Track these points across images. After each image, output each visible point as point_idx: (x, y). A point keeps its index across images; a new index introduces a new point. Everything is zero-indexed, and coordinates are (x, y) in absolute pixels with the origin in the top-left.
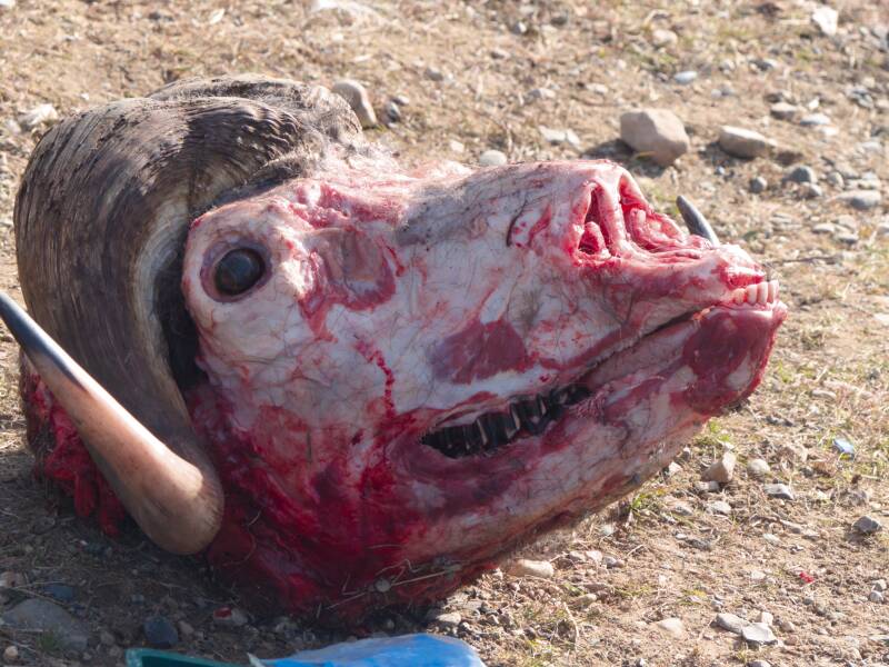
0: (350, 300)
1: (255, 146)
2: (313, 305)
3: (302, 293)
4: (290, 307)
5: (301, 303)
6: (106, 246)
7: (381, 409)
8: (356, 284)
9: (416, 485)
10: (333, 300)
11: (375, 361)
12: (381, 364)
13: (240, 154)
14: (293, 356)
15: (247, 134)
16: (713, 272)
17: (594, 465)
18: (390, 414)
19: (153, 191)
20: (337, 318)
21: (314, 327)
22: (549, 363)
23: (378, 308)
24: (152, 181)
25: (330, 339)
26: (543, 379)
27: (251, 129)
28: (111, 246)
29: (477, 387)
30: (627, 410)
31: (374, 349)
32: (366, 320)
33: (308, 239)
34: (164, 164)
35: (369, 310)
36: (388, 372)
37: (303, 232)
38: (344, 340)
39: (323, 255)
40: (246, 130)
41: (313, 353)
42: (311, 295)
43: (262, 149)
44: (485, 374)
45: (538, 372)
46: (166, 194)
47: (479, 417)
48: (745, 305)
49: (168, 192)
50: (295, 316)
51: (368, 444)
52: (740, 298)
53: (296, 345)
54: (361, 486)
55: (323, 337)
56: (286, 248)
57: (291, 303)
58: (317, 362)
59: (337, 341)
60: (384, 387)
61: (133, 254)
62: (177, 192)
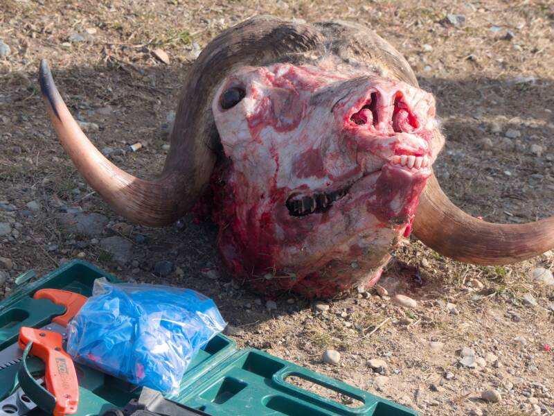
0: (277, 126)
1: (290, 46)
2: (255, 122)
3: (249, 114)
4: (243, 120)
5: (247, 119)
6: (201, 76)
7: (272, 184)
8: (285, 119)
9: (277, 226)
10: (269, 124)
11: (275, 158)
12: (277, 160)
13: (281, 48)
14: (243, 147)
15: (289, 40)
16: (391, 144)
17: (336, 235)
18: (275, 186)
19: (234, 55)
20: (267, 133)
21: (253, 134)
22: (330, 177)
23: (288, 133)
24: (236, 51)
25: (260, 142)
26: (328, 185)
27: (292, 37)
28: (203, 77)
29: (303, 181)
30: (351, 209)
31: (276, 152)
32: (279, 137)
33: (267, 91)
34: (247, 44)
35: (284, 133)
36: (278, 165)
37: (266, 87)
38: (267, 144)
39: (272, 101)
40: (289, 37)
41: (251, 147)
42: (254, 117)
43: (292, 48)
44: (307, 176)
45: (326, 180)
46: (241, 59)
47: (303, 198)
48: (398, 165)
49: (243, 58)
50: (245, 126)
51: (267, 200)
52: (396, 161)
53: (244, 141)
54: (261, 221)
55: (256, 140)
56: (250, 91)
57: (243, 119)
58: (252, 152)
59: (263, 144)
60: (274, 172)
61: (213, 84)
62: (247, 59)
